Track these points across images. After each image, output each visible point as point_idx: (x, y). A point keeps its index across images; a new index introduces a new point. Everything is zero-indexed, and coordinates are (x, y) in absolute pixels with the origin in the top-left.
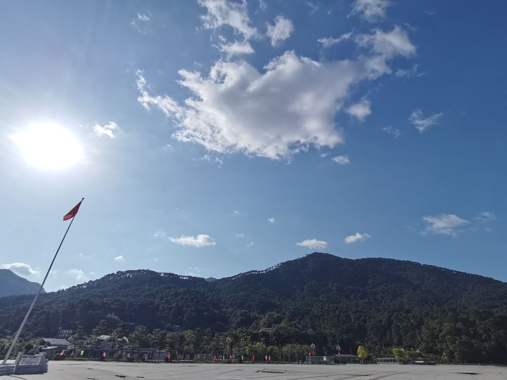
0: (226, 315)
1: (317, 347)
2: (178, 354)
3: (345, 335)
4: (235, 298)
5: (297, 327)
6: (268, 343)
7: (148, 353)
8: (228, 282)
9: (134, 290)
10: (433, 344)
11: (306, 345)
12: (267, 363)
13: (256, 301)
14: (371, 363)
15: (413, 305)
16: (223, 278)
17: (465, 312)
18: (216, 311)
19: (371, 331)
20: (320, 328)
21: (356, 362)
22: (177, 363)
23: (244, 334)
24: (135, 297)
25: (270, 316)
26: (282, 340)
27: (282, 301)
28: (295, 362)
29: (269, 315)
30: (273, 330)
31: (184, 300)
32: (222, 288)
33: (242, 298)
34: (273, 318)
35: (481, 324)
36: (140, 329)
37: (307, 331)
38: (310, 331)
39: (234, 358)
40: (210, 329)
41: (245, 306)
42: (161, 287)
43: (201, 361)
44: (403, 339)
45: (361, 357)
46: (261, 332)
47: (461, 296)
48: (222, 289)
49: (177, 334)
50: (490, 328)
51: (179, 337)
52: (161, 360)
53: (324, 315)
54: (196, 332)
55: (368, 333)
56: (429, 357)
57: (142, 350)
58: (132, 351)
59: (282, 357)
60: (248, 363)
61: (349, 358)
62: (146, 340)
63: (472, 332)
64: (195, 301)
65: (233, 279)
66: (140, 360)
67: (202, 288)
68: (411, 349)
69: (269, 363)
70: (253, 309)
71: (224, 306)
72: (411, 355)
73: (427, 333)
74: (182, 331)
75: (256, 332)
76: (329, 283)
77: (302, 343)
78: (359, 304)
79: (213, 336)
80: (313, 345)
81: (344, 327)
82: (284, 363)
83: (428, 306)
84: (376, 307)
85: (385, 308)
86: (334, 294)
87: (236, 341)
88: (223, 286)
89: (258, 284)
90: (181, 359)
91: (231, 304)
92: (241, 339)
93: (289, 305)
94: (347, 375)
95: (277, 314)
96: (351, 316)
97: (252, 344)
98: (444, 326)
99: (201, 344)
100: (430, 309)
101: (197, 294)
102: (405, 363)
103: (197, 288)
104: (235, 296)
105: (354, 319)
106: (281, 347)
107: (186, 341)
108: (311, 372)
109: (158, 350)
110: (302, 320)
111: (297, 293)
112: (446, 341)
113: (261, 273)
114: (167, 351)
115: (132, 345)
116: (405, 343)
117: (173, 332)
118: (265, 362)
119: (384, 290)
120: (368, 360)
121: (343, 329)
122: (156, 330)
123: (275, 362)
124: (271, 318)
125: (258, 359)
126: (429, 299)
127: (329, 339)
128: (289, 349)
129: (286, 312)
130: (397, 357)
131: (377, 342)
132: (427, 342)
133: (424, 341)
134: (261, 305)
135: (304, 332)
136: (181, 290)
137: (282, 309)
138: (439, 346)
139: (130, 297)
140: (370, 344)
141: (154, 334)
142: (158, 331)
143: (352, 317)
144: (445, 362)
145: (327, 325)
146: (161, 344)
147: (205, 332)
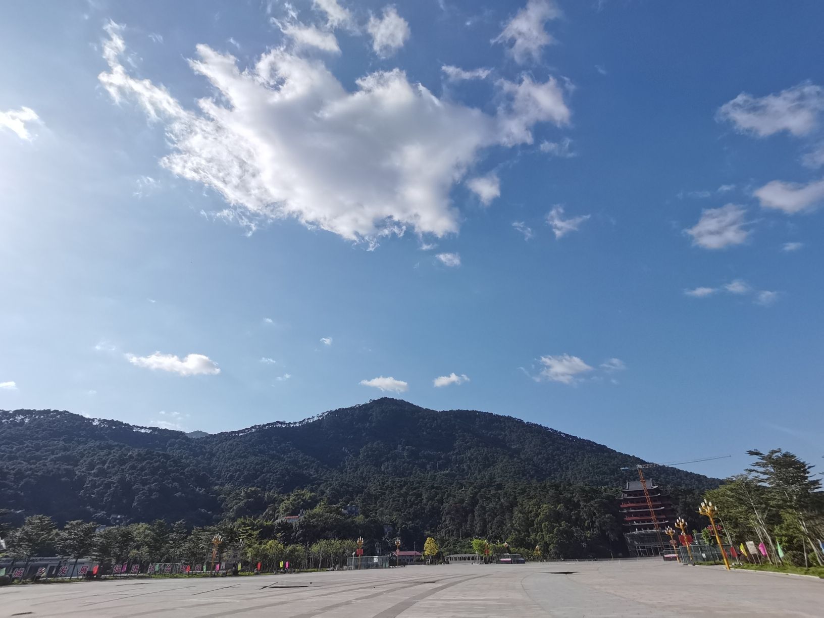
0: (219, 497)
1: (366, 542)
2: (117, 563)
3: (410, 522)
4: (239, 467)
5: (340, 513)
6: (287, 541)
7: (49, 567)
8: (230, 440)
9: (32, 447)
10: (525, 533)
11: (350, 540)
12: (282, 573)
13: (277, 472)
14: (441, 563)
15: (506, 479)
16: (222, 433)
17: (569, 490)
18: (200, 490)
19: (447, 515)
20: (376, 513)
21: (420, 561)
22: (112, 579)
23: (248, 528)
24: (32, 461)
25: (299, 496)
26: (312, 534)
27: (321, 473)
28: (329, 567)
29: (297, 495)
30: (300, 520)
31: (138, 470)
32: (218, 449)
33: (252, 468)
34: (303, 500)
35: (585, 506)
36: (36, 521)
37: (354, 519)
38: (360, 519)
39: (224, 568)
40: (184, 521)
41: (255, 481)
42: (91, 444)
43: (162, 574)
44: (488, 526)
45: (428, 555)
46: (279, 523)
47: (567, 468)
48: (217, 452)
49: (117, 529)
50: (595, 511)
51: (121, 535)
52: (76, 577)
53: (384, 494)
54: (155, 527)
55: (443, 519)
56: (519, 552)
57: (36, 560)
58: (13, 563)
59: (309, 562)
60: (249, 575)
61: (411, 556)
62: (47, 542)
63: (573, 517)
64: (159, 472)
65: (240, 434)
66: (28, 580)
67: (177, 450)
68: (496, 541)
69: (285, 573)
70: (271, 486)
71: (217, 482)
72: (497, 550)
73: (519, 518)
74: (127, 525)
75: (269, 523)
76: (399, 445)
77: (343, 538)
78: (437, 478)
79: (189, 533)
80: (360, 540)
81: (412, 510)
82: (311, 571)
83: (525, 480)
84: (459, 481)
85: (471, 482)
86: (404, 463)
87: (231, 541)
88: (220, 447)
89: (284, 445)
90: (121, 573)
91: (231, 477)
92: (240, 536)
93: (333, 478)
94: (404, 582)
95: (311, 493)
96: (424, 494)
97: (260, 544)
98: (542, 509)
99: (163, 547)
100: (527, 484)
101: (165, 461)
102: (487, 561)
103: (168, 450)
104: (241, 464)
105: (426, 498)
106: (310, 546)
107: (134, 542)
108: (351, 581)
109: (74, 558)
110: (350, 503)
111: (348, 460)
112: (542, 530)
113: (292, 426)
114: (93, 560)
115: (14, 551)
116: (490, 532)
117: (110, 526)
118: (278, 572)
119: (472, 457)
120: (437, 559)
121: (410, 513)
122: (72, 522)
123: (296, 570)
124: (300, 500)
125: (267, 567)
126: (528, 471)
127: (386, 530)
128: (322, 549)
129: (326, 489)
130: (477, 552)
131: (453, 531)
132: (519, 531)
133: (515, 530)
134: (286, 479)
135: (349, 520)
136: (134, 452)
137: (319, 485)
138: (532, 536)
139: (19, 461)
140: (443, 534)
141: (67, 529)
142: (77, 523)
143: (425, 496)
144: (538, 558)
145: (386, 509)
146: (82, 547)
147: (174, 527)
